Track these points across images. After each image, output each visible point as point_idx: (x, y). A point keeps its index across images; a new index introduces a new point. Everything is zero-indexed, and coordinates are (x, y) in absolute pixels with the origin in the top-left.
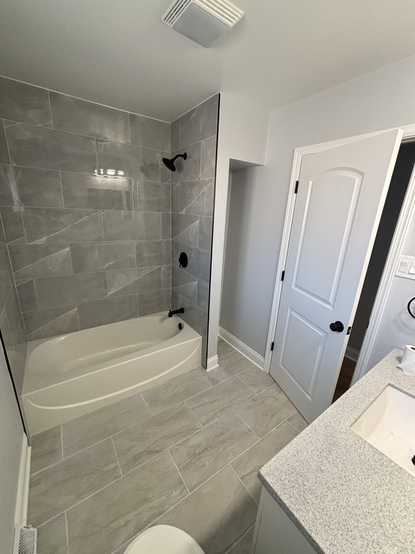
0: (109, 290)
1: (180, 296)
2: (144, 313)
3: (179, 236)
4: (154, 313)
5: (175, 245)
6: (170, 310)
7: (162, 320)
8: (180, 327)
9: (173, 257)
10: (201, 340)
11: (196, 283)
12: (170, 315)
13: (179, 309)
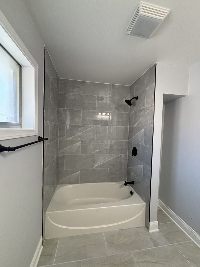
0: (95, 165)
1: (132, 173)
2: (111, 180)
3: (133, 138)
4: (117, 181)
5: (130, 143)
6: (126, 181)
7: (121, 187)
8: (132, 193)
9: (129, 149)
10: (145, 206)
11: (142, 166)
12: (126, 184)
13: (131, 181)
